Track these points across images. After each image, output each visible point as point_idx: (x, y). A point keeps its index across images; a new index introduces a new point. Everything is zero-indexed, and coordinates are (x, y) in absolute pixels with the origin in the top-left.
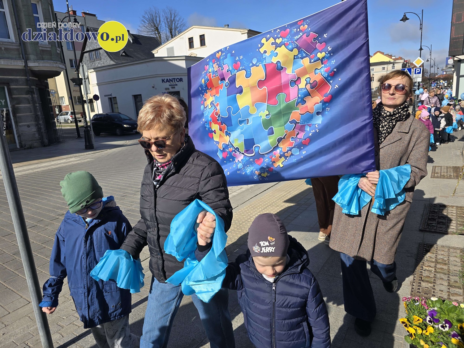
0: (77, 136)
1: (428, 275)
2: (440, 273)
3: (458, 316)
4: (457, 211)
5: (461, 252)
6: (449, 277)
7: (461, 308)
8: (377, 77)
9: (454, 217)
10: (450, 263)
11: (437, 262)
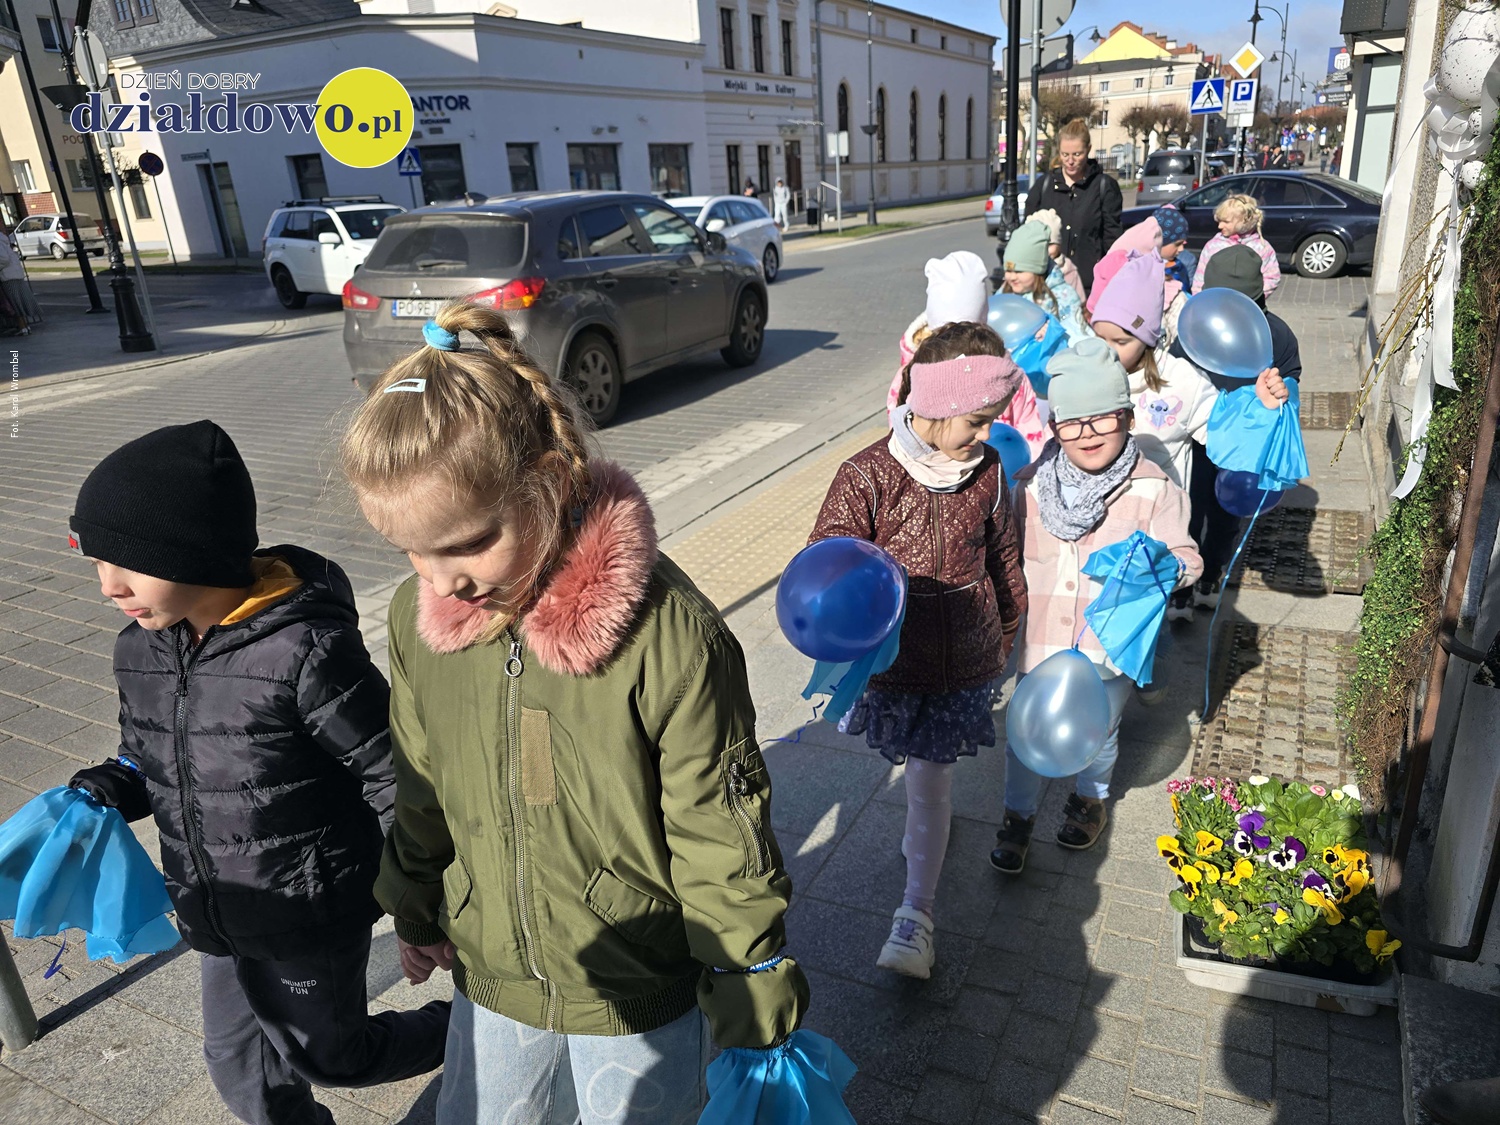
0: (90, 305)
1: (1244, 714)
2: (1277, 705)
3: (1324, 825)
4: (1334, 525)
5: (1339, 643)
6: (1301, 717)
7: (1334, 802)
8: (1117, 109)
9: (1323, 542)
10: (1307, 676)
11: (1269, 675)
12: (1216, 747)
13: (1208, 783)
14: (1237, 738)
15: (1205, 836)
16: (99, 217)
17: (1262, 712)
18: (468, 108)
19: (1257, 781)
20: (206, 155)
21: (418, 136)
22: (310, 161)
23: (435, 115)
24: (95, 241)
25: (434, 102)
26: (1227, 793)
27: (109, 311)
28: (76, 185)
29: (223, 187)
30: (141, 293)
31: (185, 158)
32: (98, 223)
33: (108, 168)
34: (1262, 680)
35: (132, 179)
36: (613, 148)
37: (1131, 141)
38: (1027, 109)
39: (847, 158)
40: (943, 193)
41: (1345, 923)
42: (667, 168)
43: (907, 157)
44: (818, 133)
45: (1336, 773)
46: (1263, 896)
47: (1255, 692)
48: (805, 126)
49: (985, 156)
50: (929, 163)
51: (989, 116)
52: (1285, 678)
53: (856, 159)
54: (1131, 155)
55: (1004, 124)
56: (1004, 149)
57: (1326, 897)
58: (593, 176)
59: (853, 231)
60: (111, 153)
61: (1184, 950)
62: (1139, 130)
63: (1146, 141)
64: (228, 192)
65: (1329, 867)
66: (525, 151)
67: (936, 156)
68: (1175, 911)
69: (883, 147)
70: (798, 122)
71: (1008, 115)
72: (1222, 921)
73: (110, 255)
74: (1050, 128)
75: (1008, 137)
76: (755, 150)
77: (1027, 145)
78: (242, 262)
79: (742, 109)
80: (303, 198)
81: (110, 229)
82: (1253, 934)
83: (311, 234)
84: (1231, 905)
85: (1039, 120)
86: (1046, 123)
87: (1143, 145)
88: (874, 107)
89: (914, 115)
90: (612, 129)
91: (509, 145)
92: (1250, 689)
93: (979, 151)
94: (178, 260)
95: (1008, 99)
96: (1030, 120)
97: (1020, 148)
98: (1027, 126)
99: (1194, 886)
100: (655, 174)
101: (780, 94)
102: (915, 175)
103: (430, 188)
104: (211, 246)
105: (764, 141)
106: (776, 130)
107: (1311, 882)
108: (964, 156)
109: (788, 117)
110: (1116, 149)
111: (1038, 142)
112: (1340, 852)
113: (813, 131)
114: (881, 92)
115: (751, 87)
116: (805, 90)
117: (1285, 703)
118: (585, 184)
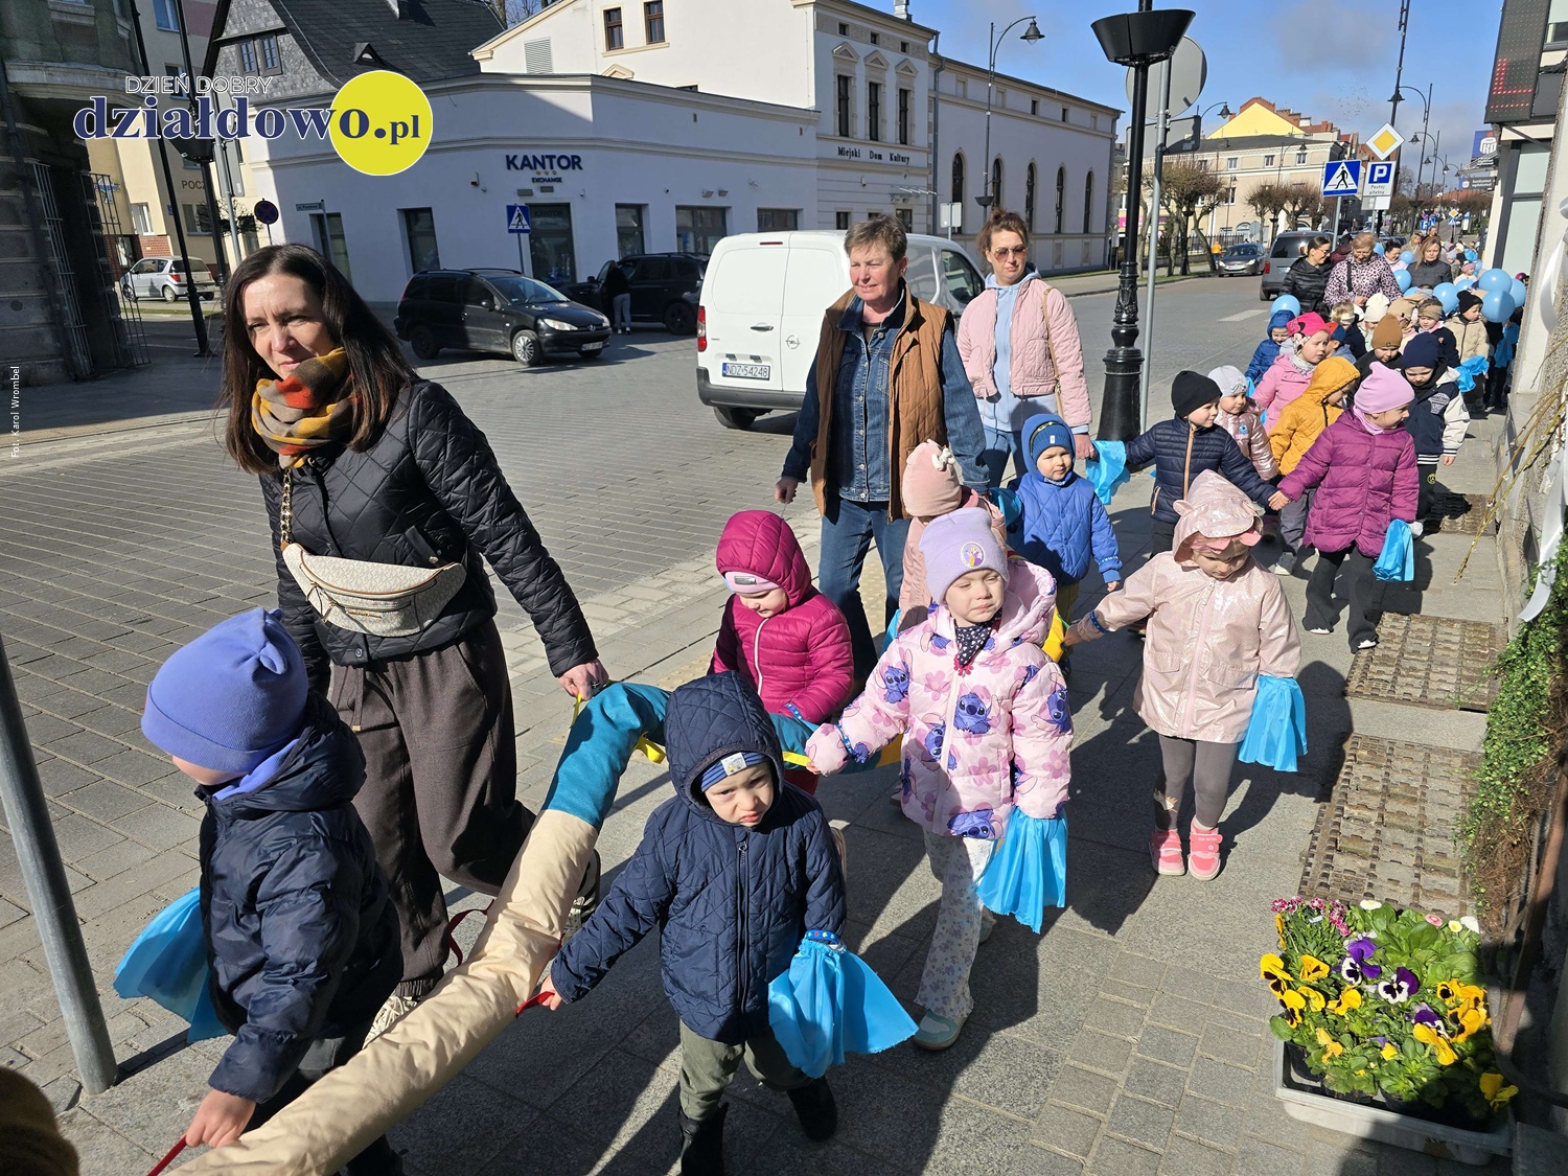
0: (198, 348)
1: (1358, 833)
2: (1394, 826)
3: (1440, 957)
4: (1463, 637)
5: (1464, 763)
6: (1420, 840)
7: (1451, 934)
8: (1245, 187)
9: (1451, 654)
10: (1428, 797)
11: (1387, 793)
12: (1327, 866)
13: (1316, 904)
14: (1350, 858)
15: (1309, 961)
16: (213, 261)
17: (1378, 832)
18: (580, 167)
19: (1369, 905)
20: (320, 205)
21: (529, 193)
22: (421, 215)
23: (547, 173)
24: (206, 285)
25: (547, 161)
26: (1335, 917)
28: (191, 228)
29: (333, 237)
31: (300, 207)
32: (210, 267)
33: (224, 215)
34: (1379, 798)
35: (247, 225)
36: (723, 212)
37: (1259, 220)
38: (1150, 184)
39: (959, 228)
40: (1058, 267)
41: (1459, 1065)
44: (931, 202)
45: (1455, 903)
46: (1371, 1029)
47: (1371, 810)
48: (917, 196)
49: (1103, 230)
50: (1045, 237)
51: (1109, 191)
52: (1404, 797)
53: (968, 230)
54: (1258, 235)
55: (1124, 197)
56: (1124, 224)
57: (1439, 1034)
58: (700, 239)
60: (230, 201)
61: (1284, 1080)
62: (1267, 209)
64: (338, 242)
65: (1443, 1003)
66: (634, 212)
67: (1052, 229)
68: (1276, 1038)
70: (911, 191)
71: (1130, 190)
72: (1325, 1052)
74: (1173, 205)
75: (1128, 212)
77: (1148, 221)
79: (855, 176)
81: (223, 274)
82: (1359, 1068)
84: (1336, 1036)
85: (1162, 196)
86: (1169, 198)
87: (1271, 224)
88: (990, 179)
89: (1031, 187)
90: (722, 193)
91: (618, 206)
92: (1365, 807)
93: (1097, 225)
95: (1130, 173)
96: (1152, 196)
97: (1140, 224)
98: (1149, 202)
99: (1297, 1013)
101: (894, 162)
103: (537, 246)
106: (888, 199)
107: (1422, 1018)
108: (1081, 230)
109: (901, 186)
110: (1241, 227)
111: (1160, 218)
112: (1456, 988)
113: (926, 200)
114: (998, 163)
115: (865, 155)
116: (920, 160)
117: (1403, 824)
118: (691, 248)
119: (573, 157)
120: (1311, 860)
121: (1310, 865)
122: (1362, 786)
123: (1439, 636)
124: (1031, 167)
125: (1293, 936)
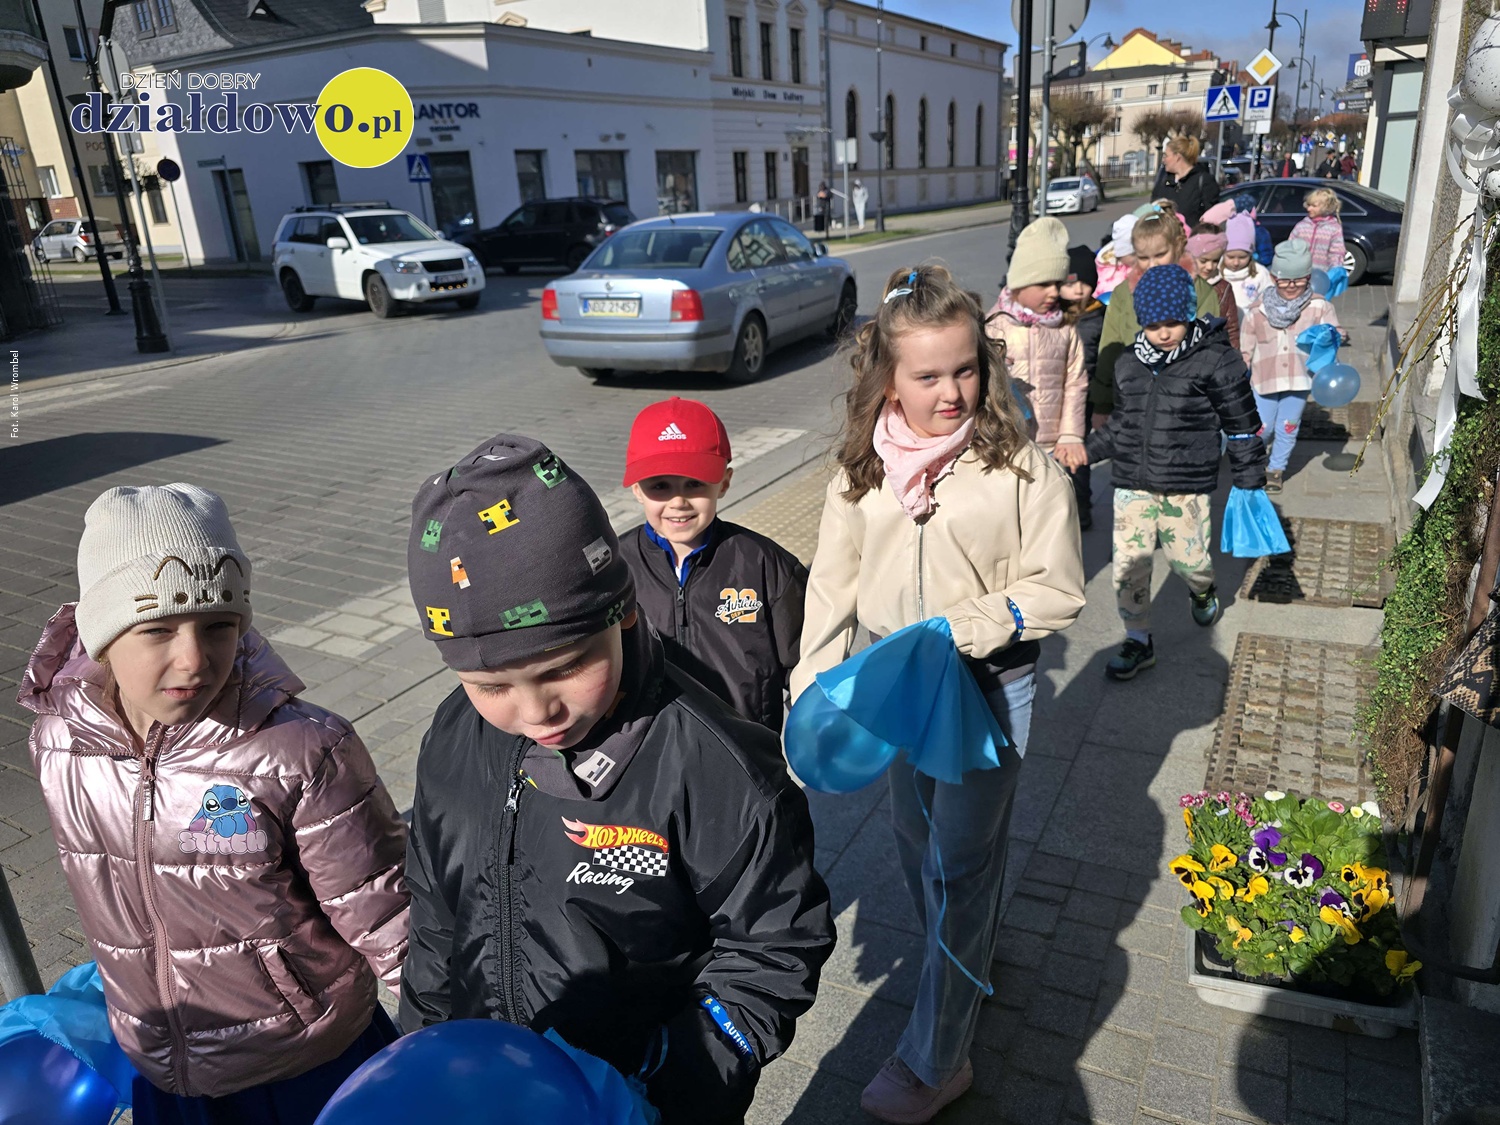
0: (107, 307)
1: (1260, 728)
2: (1293, 720)
3: (1343, 842)
4: (1353, 537)
5: (1358, 657)
6: (1319, 732)
7: (1353, 819)
8: (1130, 114)
9: (1343, 554)
10: (1326, 690)
11: (1286, 690)
12: (1231, 761)
13: (1222, 797)
14: (1252, 753)
15: (1220, 850)
16: (119, 220)
17: (1279, 726)
18: (478, 115)
19: (1272, 796)
20: (221, 161)
21: (428, 142)
22: (322, 168)
23: (445, 122)
24: (114, 245)
25: (445, 110)
26: (1241, 808)
27: (126, 313)
28: (98, 190)
29: (237, 193)
30: (156, 296)
31: (202, 164)
32: (117, 227)
33: (128, 174)
34: (1278, 695)
35: (151, 184)
36: (621, 155)
37: (1145, 148)
38: (1039, 116)
39: (855, 165)
40: (952, 200)
41: (1364, 943)
42: (673, 174)
43: (915, 163)
44: (826, 139)
45: (1355, 790)
46: (1279, 914)
47: (1271, 706)
48: (812, 134)
49: (994, 162)
50: (939, 170)
51: (999, 123)
52: (1303, 692)
53: (864, 166)
54: (1145, 162)
55: (1014, 131)
56: (1014, 157)
57: (1345, 916)
58: (600, 183)
59: (861, 238)
60: (131, 159)
61: (1197, 967)
62: (1152, 137)
63: (1160, 148)
64: (241, 198)
65: (1347, 886)
66: (533, 158)
67: (945, 163)
68: (1187, 927)
69: (891, 153)
70: (806, 129)
71: (1019, 122)
72: (1235, 938)
73: (129, 259)
74: (1061, 135)
75: (1019, 144)
76: (762, 157)
77: (1037, 152)
78: (254, 266)
79: (749, 116)
80: (315, 202)
81: (130, 234)
82: (1268, 952)
83: (320, 239)
84: (1245, 922)
85: (1050, 127)
86: (1057, 130)
87: (1156, 152)
88: (883, 114)
89: (923, 121)
90: (620, 137)
91: (518, 152)
92: (1266, 703)
93: (989, 157)
94: (193, 263)
95: (1019, 106)
96: (1041, 127)
97: (1030, 155)
98: (1038, 133)
99: (1207, 902)
100: (661, 181)
101: (788, 101)
102: (923, 182)
103: (439, 194)
104: (225, 250)
105: (771, 148)
106: (783, 137)
107: (1328, 900)
108: (972, 162)
109: (797, 124)
110: (1129, 156)
111: (1049, 149)
112: (1359, 871)
113: (821, 138)
114: (890, 99)
115: (759, 96)
116: (813, 98)
117: (1302, 718)
118: (592, 191)
119: (471, 105)
120: (1215, 756)
121: (1214, 761)
122: (1262, 683)
123: (1330, 538)
124: (923, 103)
125: (1201, 829)
